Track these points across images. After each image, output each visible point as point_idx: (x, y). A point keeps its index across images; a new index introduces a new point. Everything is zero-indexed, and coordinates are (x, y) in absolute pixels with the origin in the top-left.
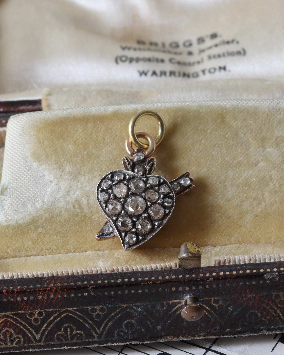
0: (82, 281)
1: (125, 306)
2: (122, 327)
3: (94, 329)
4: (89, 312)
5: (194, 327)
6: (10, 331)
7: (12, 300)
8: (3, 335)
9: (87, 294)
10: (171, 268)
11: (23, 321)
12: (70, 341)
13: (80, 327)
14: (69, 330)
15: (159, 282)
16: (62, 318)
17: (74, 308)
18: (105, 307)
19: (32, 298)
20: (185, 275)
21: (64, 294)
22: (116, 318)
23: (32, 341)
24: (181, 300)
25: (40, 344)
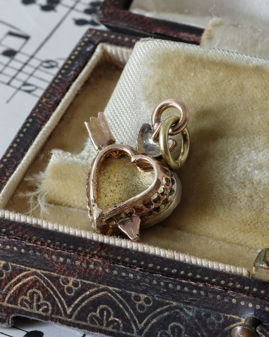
0: (132, 259)
1: (175, 304)
2: (167, 329)
3: (135, 322)
4: (132, 298)
6: (38, 293)
7: (46, 256)
8: (30, 296)
9: (132, 275)
10: (242, 274)
11: (55, 286)
12: (104, 328)
13: (119, 314)
14: (105, 314)
16: (100, 296)
17: (115, 288)
18: (150, 298)
19: (69, 261)
20: (253, 288)
21: (105, 267)
22: (161, 315)
23: (62, 314)
24: (241, 317)
25: (69, 320)
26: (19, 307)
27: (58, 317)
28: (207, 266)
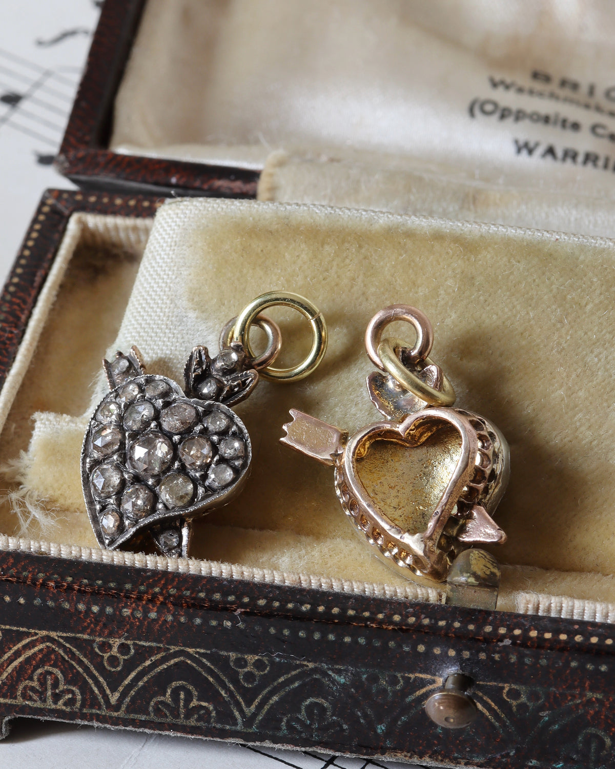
0: (225, 594)
1: (311, 665)
2: (299, 711)
3: (238, 705)
4: (232, 664)
5: (458, 741)
6: (54, 674)
7: (67, 606)
8: (39, 680)
9: (229, 624)
10: (427, 600)
11: (85, 656)
12: (181, 721)
13: (208, 692)
14: (182, 696)
15: (391, 627)
16: (171, 666)
17: (198, 650)
18: (265, 660)
19: (109, 610)
20: (453, 621)
21: (179, 614)
22: (287, 688)
23: (101, 705)
24: (435, 675)
25: (116, 714)
26: (20, 701)
27: (94, 711)
28: (362, 593)
